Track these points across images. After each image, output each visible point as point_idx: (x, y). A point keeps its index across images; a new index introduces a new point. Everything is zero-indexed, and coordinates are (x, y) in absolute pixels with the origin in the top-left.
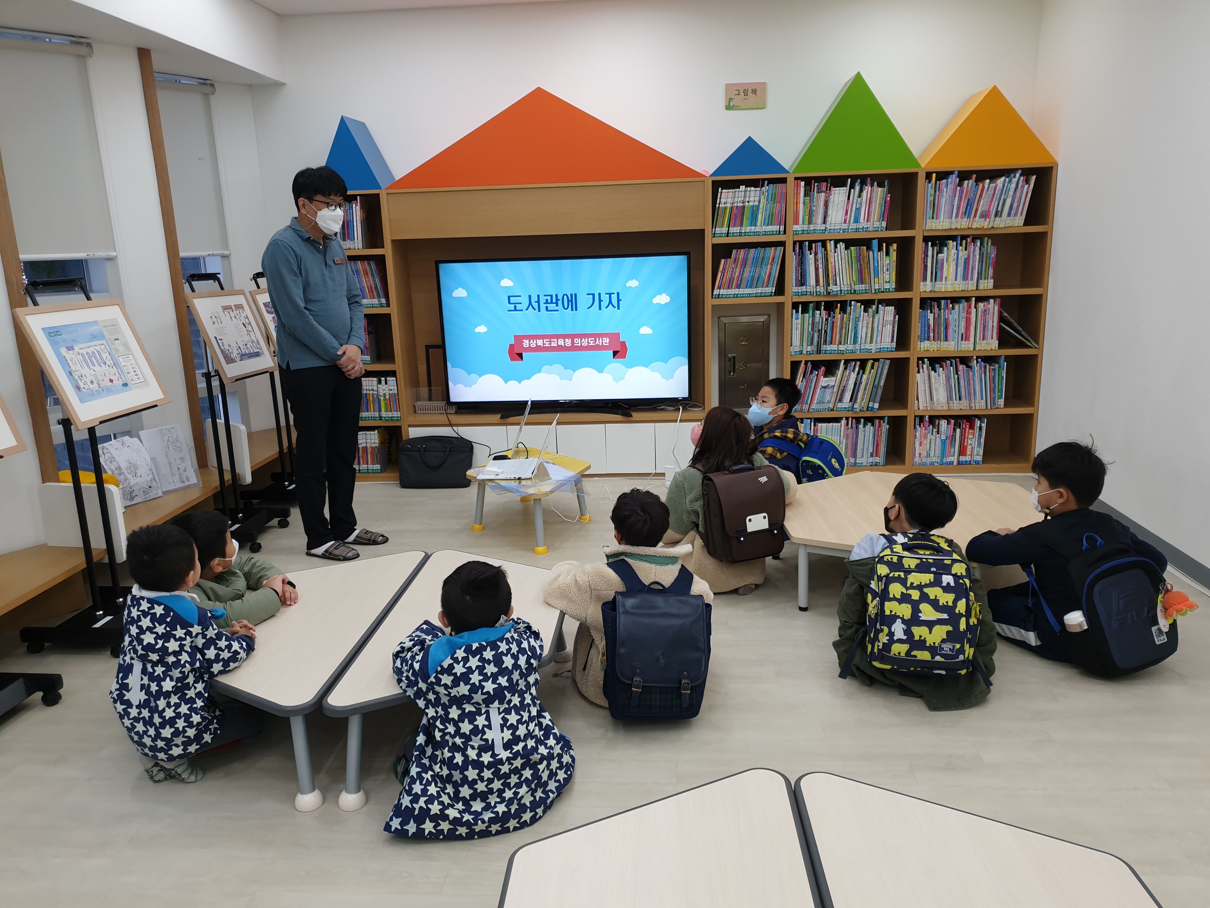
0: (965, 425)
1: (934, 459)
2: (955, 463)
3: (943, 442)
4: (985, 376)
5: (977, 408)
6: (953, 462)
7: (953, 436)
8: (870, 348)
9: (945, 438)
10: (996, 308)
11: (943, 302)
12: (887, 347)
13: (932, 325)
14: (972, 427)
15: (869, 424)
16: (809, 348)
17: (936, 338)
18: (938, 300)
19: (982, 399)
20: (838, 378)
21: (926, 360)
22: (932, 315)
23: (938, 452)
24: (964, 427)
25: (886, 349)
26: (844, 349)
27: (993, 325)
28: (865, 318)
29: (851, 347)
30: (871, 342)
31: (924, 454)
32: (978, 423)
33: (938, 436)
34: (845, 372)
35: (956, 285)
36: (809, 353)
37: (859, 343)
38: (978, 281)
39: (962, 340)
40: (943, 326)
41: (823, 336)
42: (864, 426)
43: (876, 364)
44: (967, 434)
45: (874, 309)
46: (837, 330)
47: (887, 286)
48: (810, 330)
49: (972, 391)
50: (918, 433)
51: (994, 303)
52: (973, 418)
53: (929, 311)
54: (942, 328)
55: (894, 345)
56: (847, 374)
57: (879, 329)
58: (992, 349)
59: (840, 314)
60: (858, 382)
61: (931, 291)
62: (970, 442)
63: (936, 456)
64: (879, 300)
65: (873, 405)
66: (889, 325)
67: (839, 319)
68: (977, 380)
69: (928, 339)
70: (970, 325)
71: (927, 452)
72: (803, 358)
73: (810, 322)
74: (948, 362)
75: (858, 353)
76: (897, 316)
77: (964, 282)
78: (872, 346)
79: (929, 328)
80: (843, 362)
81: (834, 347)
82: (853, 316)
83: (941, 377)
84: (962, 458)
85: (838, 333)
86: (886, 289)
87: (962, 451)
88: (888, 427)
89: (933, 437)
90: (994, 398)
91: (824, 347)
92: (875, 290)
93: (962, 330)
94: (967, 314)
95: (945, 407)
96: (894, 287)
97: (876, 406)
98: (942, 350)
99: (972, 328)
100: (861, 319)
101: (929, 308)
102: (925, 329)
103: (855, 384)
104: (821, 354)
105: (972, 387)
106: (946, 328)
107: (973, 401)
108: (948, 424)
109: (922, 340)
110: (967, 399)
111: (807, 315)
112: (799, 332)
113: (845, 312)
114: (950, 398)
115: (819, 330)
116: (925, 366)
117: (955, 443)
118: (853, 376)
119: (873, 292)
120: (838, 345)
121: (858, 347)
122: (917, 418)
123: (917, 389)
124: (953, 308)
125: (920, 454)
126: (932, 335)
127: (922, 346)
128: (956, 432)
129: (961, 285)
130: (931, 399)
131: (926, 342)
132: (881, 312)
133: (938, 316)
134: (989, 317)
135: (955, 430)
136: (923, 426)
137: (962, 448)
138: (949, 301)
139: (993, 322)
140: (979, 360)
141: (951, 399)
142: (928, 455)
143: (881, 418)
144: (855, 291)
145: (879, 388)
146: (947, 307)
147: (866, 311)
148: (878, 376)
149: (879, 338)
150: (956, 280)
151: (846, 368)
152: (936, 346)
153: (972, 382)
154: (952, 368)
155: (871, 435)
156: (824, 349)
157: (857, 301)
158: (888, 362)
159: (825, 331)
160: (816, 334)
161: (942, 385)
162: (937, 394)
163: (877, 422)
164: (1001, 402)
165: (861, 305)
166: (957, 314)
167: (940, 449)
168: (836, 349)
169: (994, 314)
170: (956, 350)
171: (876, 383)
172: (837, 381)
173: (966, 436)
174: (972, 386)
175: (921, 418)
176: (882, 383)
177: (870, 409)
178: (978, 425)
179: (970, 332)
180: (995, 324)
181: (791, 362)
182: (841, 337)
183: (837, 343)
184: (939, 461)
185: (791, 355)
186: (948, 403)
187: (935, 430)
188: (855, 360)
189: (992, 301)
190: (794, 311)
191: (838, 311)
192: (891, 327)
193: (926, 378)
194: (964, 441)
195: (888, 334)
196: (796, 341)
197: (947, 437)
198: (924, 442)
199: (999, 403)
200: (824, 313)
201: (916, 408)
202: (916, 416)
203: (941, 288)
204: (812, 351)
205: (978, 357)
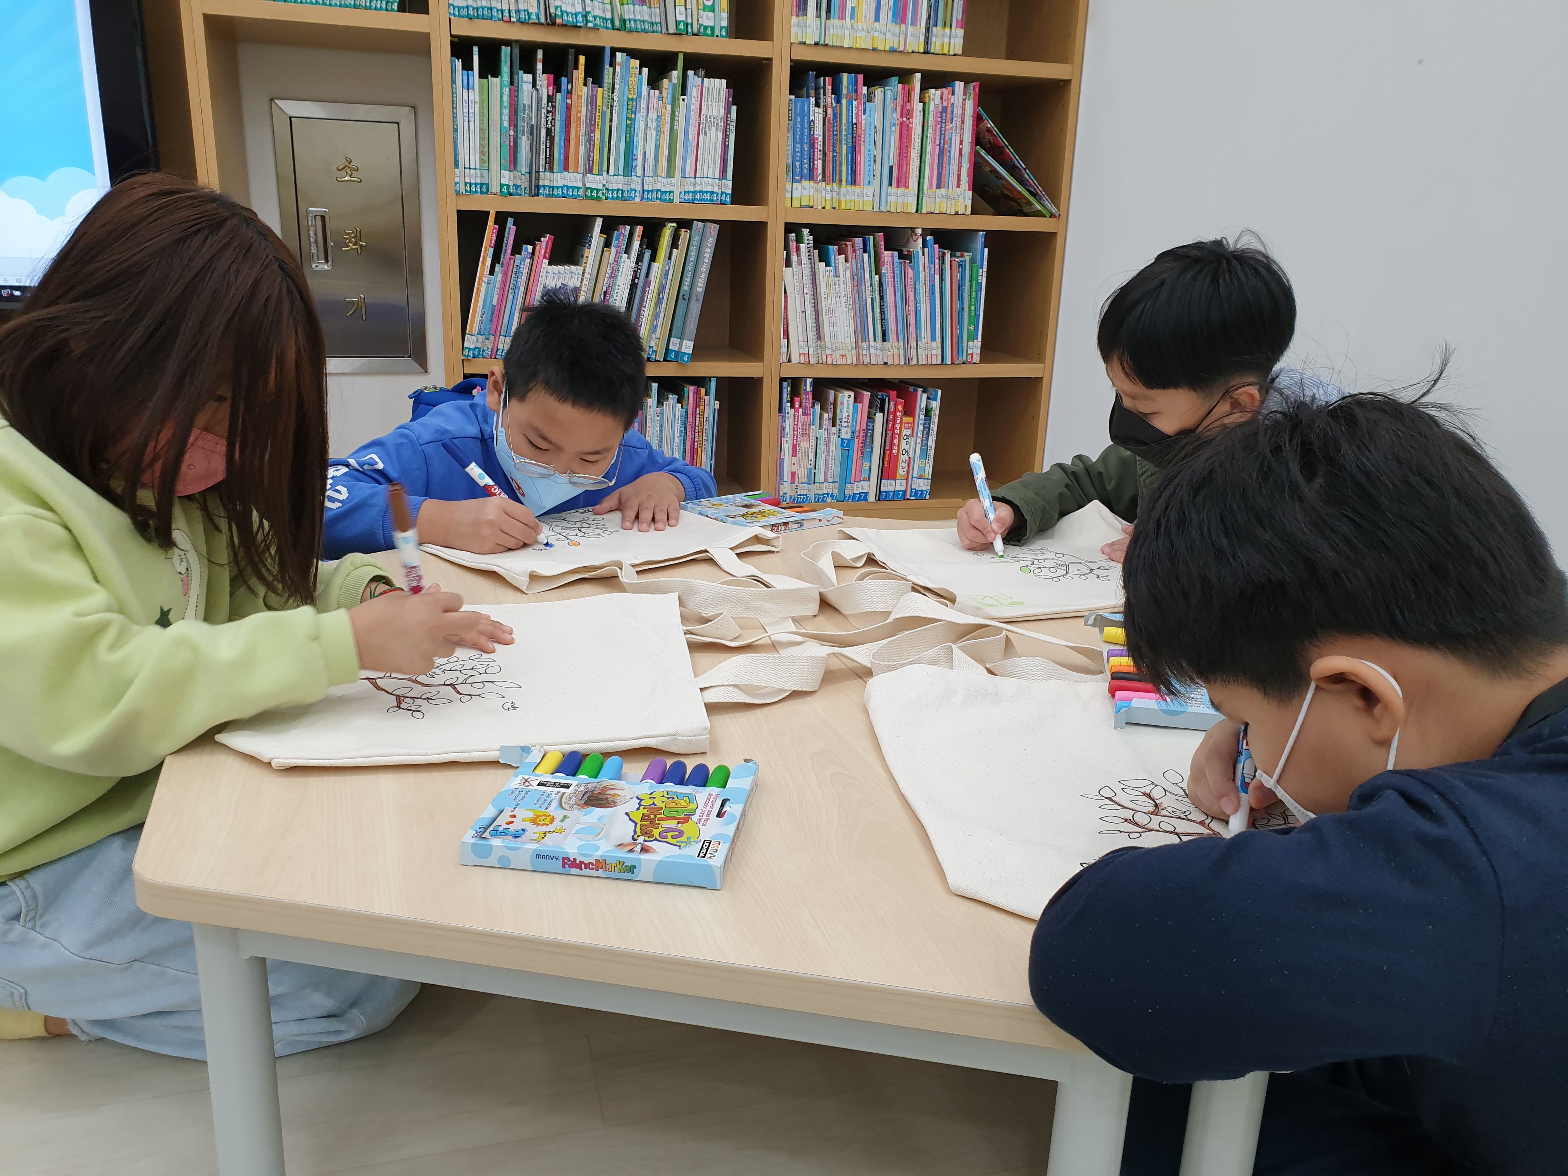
0: (895, 404)
1: (825, 489)
2: (872, 498)
3: (846, 446)
4: (942, 280)
5: (922, 361)
6: (866, 493)
7: (867, 430)
8: (668, 188)
9: (849, 437)
10: (970, 105)
11: (845, 76)
12: (709, 189)
13: (821, 139)
14: (909, 411)
15: (672, 398)
16: (506, 177)
17: (830, 176)
18: (833, 71)
19: (933, 339)
20: (588, 270)
21: (806, 231)
22: (821, 110)
23: (834, 471)
24: (892, 408)
25: (708, 196)
26: (600, 187)
27: (961, 150)
28: (654, 104)
29: (617, 182)
30: (670, 173)
31: (802, 474)
32: (922, 399)
33: (834, 430)
34: (606, 254)
35: (876, 34)
36: (508, 193)
37: (639, 171)
38: (928, 30)
39: (890, 184)
40: (847, 144)
41: (543, 147)
42: (660, 403)
43: (684, 234)
44: (898, 426)
45: (675, 81)
46: (579, 130)
47: (707, 19)
48: (506, 124)
49: (912, 320)
50: (787, 422)
51: (965, 94)
52: (911, 389)
53: (813, 100)
54: (844, 147)
55: (726, 187)
56: (611, 260)
57: (690, 137)
58: (957, 213)
59: (585, 85)
60: (641, 282)
61: (817, 44)
62: (904, 445)
63: (830, 480)
64: (687, 56)
65: (681, 346)
66: (714, 129)
67: (584, 97)
68: (923, 291)
69: (811, 177)
70: (908, 145)
71: (810, 470)
72: (492, 205)
73: (506, 98)
74: (859, 241)
75: (638, 199)
76: (734, 108)
77: (896, 28)
78: (672, 184)
79: (812, 146)
80: (599, 223)
81: (573, 179)
82: (622, 95)
83: (842, 278)
84: (888, 486)
85: (583, 139)
86: (706, 28)
87: (887, 471)
88: (717, 407)
89: (822, 433)
90: (960, 337)
91: (546, 178)
92: (677, 23)
93: (892, 158)
94: (902, 117)
95: (851, 359)
96: (725, 23)
97: (688, 347)
98: (843, 207)
99: (914, 154)
100: (644, 105)
101: (812, 92)
102: (802, 148)
103: (633, 287)
104: (541, 197)
105: (912, 308)
106: (854, 149)
107: (913, 344)
108: (856, 401)
109: (796, 177)
110: (901, 337)
111: (494, 81)
112: (475, 126)
113: (598, 81)
114: (861, 334)
115: (532, 126)
116: (803, 247)
117: (872, 448)
118: (628, 264)
119: (672, 29)
120: (584, 175)
121: (635, 183)
122: (785, 384)
123: (786, 308)
124: (870, 98)
125: (793, 474)
126: (819, 164)
127: (796, 194)
128: (873, 422)
129: (888, 35)
130: (819, 336)
131: (806, 183)
132: (695, 90)
133: (835, 115)
134: (953, 128)
135: (871, 418)
136: (800, 406)
137: (887, 459)
138: (860, 77)
139: (961, 143)
140: (928, 238)
141: (865, 338)
142: (812, 479)
143: (700, 382)
144: (624, 21)
145: (694, 298)
146: (856, 91)
147: (654, 83)
148: (690, 267)
149: (690, 163)
150: (877, 19)
151: (607, 244)
152: (828, 197)
153: (911, 295)
154: (866, 255)
155: (678, 424)
156: (547, 183)
157: (632, 53)
158: (714, 229)
159: (549, 132)
160: (524, 138)
161: (843, 299)
162: (833, 324)
163: (690, 391)
164: (975, 347)
165: (641, 67)
166: (879, 114)
167: (838, 463)
168: (580, 184)
169: (963, 122)
170: (877, 209)
171: (686, 288)
172: (586, 275)
173: (897, 431)
174: (912, 304)
175: (796, 383)
176: (700, 286)
177: (673, 355)
178: (924, 405)
179: (908, 164)
180: (967, 148)
181: (459, 212)
182: (590, 150)
183: (581, 169)
184: (835, 492)
185: (458, 194)
186: (857, 347)
187: (826, 416)
188: (632, 221)
189: (959, 85)
190: (459, 64)
191: (582, 76)
192: (720, 135)
193: (807, 279)
194: (892, 444)
195: (712, 153)
196: (470, 155)
197: (853, 432)
198: (803, 445)
199: (970, 352)
200: (543, 80)
201: (784, 359)
202: (783, 380)
203: (843, 37)
204: (517, 187)
205: (926, 232)
